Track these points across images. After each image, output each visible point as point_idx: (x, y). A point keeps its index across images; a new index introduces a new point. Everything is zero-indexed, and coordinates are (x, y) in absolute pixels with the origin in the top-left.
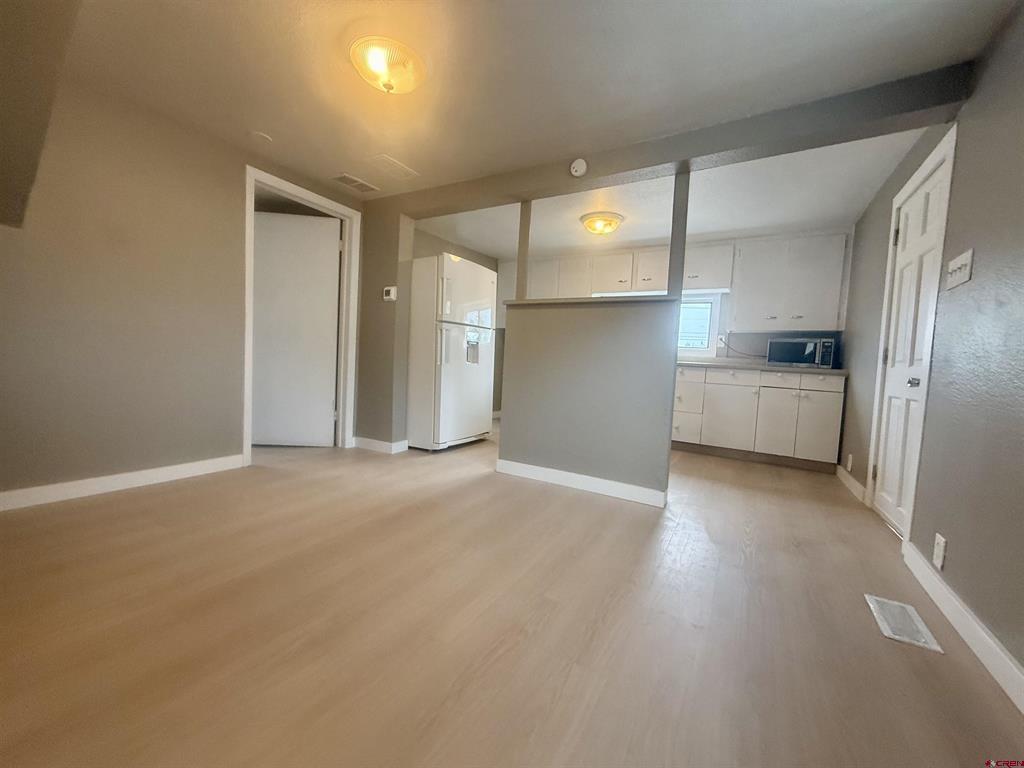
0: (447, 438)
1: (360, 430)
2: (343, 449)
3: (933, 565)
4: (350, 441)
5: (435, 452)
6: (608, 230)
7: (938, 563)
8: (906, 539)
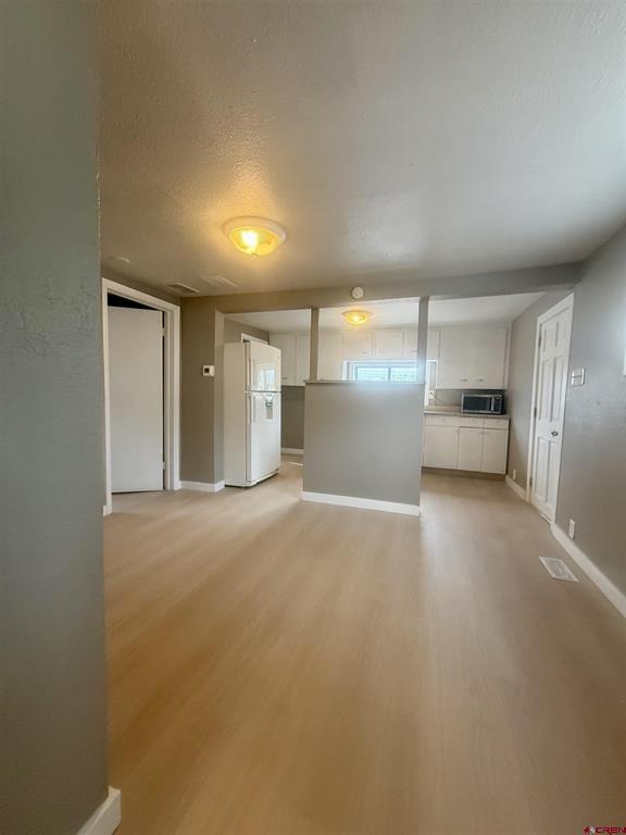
0: (256, 477)
1: (185, 475)
2: (173, 491)
3: (569, 537)
4: (178, 485)
5: (247, 488)
6: (362, 322)
7: (572, 536)
8: (552, 523)
